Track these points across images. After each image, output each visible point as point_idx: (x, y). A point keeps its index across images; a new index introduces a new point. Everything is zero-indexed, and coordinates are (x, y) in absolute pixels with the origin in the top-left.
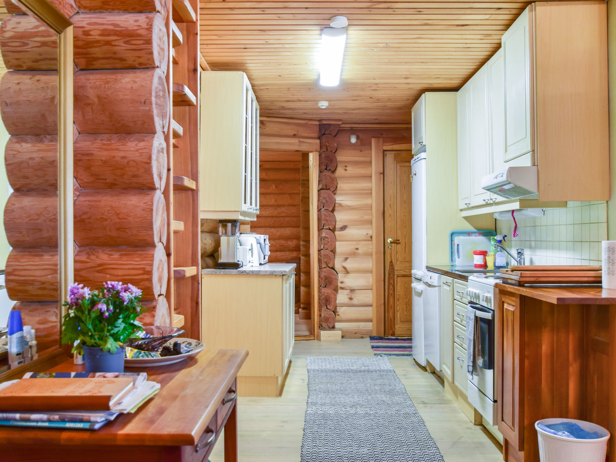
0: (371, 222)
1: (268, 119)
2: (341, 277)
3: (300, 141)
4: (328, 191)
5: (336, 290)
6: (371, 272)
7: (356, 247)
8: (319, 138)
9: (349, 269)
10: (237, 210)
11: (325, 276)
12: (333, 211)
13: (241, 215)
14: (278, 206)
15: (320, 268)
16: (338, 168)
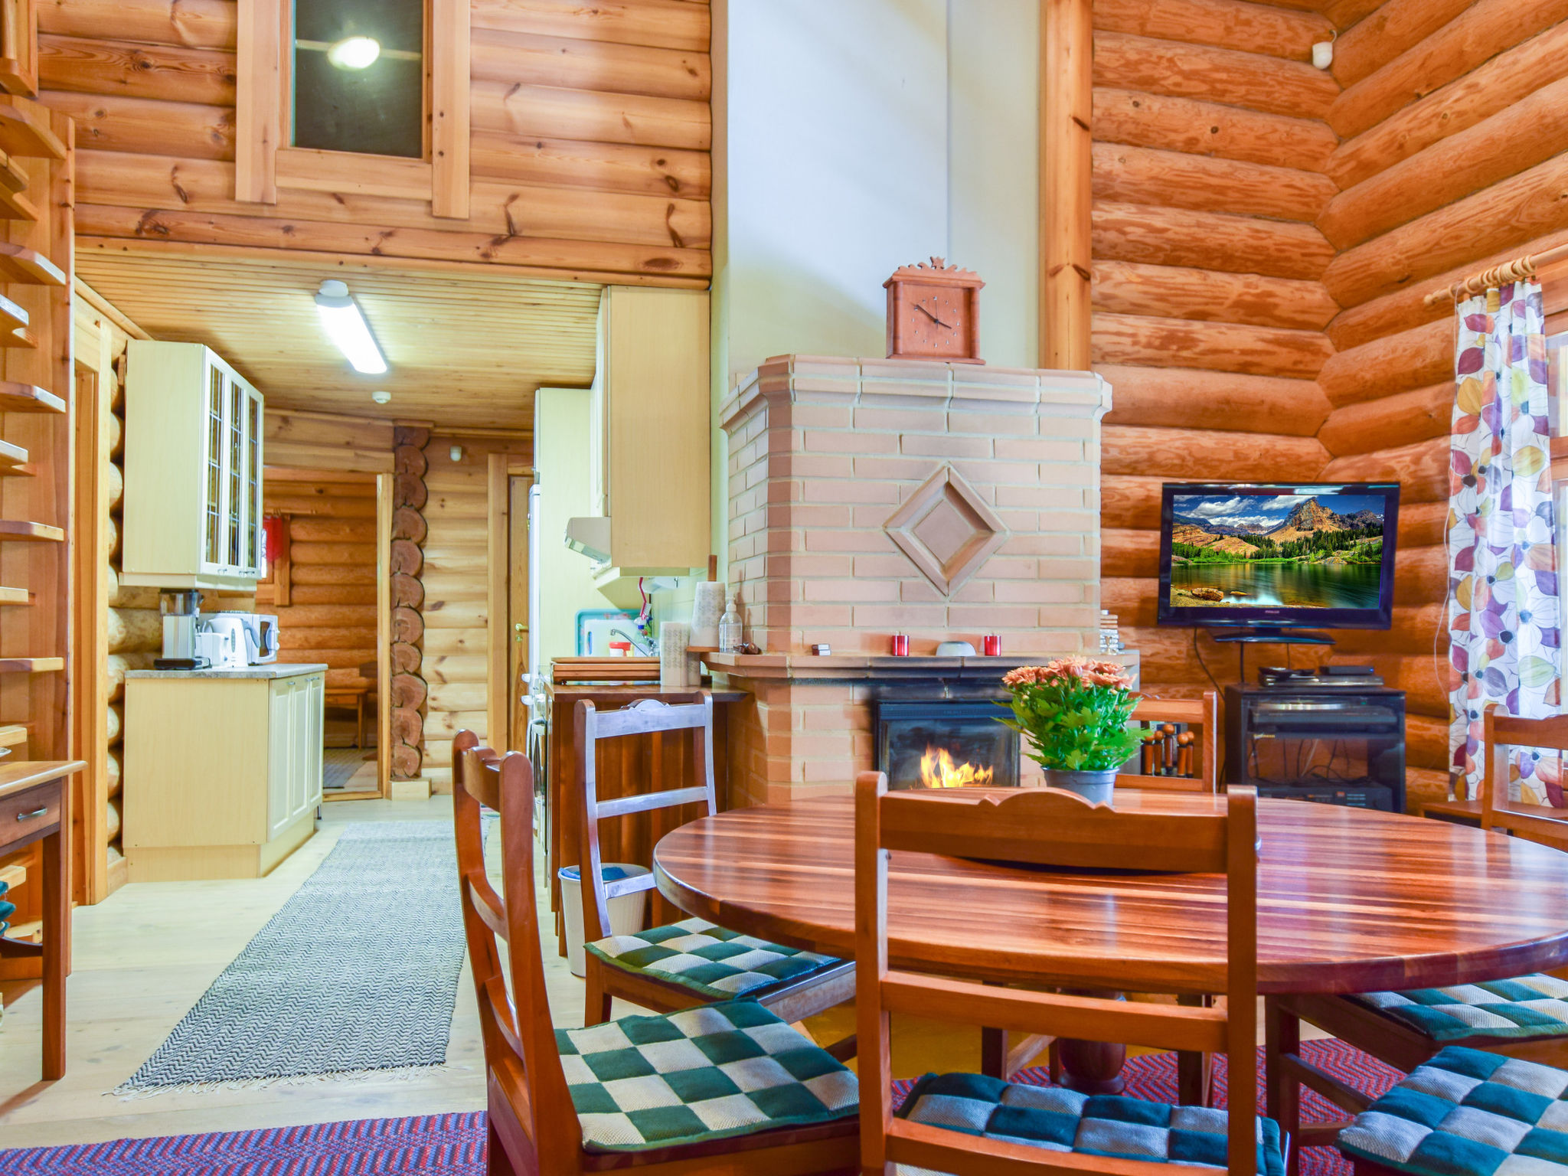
0: (484, 596)
1: (296, 414)
2: (433, 690)
3: (356, 455)
4: (409, 543)
5: (422, 712)
6: (485, 680)
7: (460, 638)
8: (394, 450)
9: (446, 677)
10: (191, 572)
11: (401, 688)
12: (418, 576)
13: (199, 580)
14: (356, 565)
15: (393, 674)
16: (430, 503)
